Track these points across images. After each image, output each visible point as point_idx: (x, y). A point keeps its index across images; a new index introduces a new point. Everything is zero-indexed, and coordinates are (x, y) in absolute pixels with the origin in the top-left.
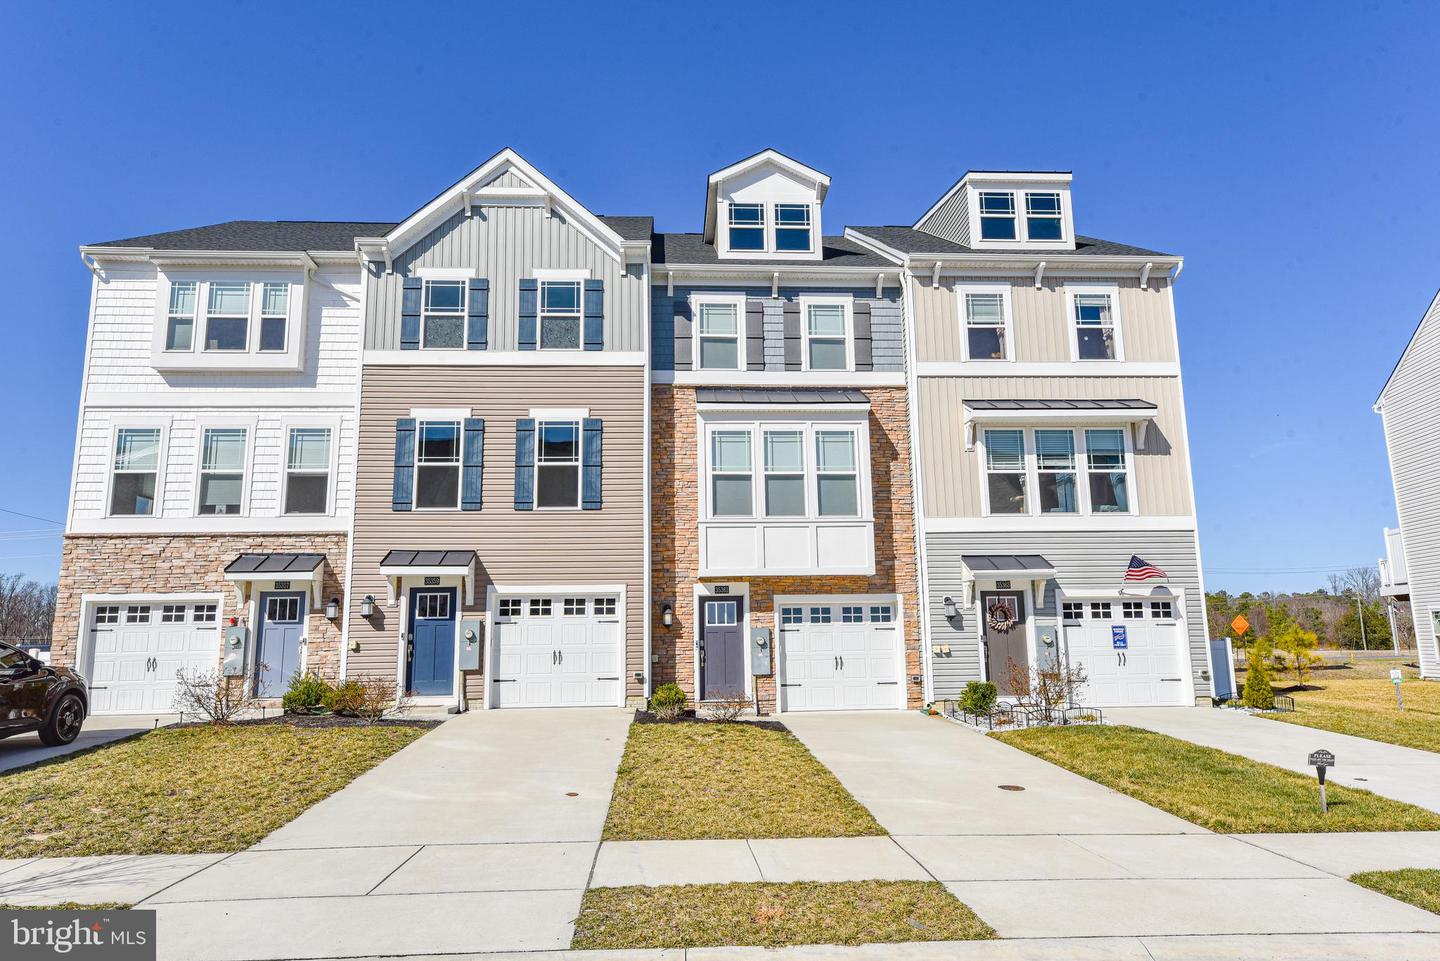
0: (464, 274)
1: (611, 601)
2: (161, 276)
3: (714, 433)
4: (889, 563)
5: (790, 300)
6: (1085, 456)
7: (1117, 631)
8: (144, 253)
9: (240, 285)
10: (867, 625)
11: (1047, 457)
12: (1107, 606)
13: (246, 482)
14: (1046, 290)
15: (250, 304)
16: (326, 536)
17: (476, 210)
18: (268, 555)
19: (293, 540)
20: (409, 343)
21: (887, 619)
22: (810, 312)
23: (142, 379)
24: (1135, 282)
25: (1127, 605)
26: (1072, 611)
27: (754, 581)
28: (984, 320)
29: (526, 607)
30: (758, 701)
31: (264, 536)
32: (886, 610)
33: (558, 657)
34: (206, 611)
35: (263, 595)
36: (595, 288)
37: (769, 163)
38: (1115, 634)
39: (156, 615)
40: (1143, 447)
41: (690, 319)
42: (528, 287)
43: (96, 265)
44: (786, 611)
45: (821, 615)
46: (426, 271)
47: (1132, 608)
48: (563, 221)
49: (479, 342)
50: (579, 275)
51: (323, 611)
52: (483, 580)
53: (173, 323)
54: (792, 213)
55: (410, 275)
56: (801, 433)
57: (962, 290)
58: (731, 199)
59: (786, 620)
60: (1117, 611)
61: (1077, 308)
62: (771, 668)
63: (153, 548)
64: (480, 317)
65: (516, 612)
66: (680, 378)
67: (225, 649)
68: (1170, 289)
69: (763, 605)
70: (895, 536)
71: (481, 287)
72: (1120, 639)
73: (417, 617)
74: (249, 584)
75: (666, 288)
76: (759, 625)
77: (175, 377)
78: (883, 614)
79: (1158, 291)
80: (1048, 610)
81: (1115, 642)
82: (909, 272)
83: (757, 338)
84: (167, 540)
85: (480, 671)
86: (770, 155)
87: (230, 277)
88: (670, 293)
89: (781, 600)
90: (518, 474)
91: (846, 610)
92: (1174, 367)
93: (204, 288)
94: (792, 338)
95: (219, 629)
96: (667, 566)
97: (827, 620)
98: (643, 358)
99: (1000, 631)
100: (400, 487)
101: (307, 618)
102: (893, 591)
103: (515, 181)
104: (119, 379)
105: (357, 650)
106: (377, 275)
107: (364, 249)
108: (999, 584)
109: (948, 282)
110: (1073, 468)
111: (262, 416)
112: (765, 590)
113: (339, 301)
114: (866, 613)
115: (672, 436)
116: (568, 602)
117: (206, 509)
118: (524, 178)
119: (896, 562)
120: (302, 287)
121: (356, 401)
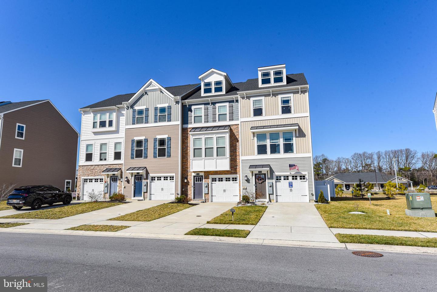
0: (143, 107)
1: (173, 177)
2: (92, 113)
3: (194, 139)
4: (235, 167)
5: (214, 105)
6: (283, 139)
7: (290, 183)
8: (88, 109)
9: (105, 114)
10: (231, 182)
11: (272, 140)
12: (288, 177)
13: (107, 154)
14: (274, 97)
15: (106, 118)
16: (121, 164)
17: (146, 93)
18: (111, 169)
19: (116, 165)
20: (134, 123)
21: (236, 180)
22: (219, 108)
23: (90, 134)
24: (298, 92)
25: (293, 177)
26: (278, 179)
27: (205, 172)
28: (257, 106)
29: (156, 179)
30: (205, 199)
31: (111, 165)
32: (236, 178)
33: (162, 189)
34: (101, 180)
35: (111, 177)
36: (170, 107)
37: (213, 71)
38: (289, 184)
39: (94, 181)
40: (298, 136)
41: (192, 112)
42: (156, 109)
43: (82, 112)
44: (213, 179)
45: (221, 180)
46: (137, 108)
47: (294, 177)
48: (163, 93)
49: (147, 122)
50: (166, 105)
51: (120, 180)
52: (147, 173)
53: (94, 123)
54: (218, 83)
55: (134, 109)
56: (213, 137)
57: (252, 99)
58: (204, 81)
59: (213, 181)
60: (290, 178)
61: (282, 101)
62: (208, 192)
63: (92, 168)
64: (147, 116)
65: (154, 180)
66: (190, 126)
67: (104, 188)
68: (307, 93)
69: (207, 177)
70: (237, 161)
71: (147, 110)
72: (291, 185)
73: (136, 181)
74: (108, 174)
75: (186, 105)
76: (206, 182)
77: (95, 133)
78: (235, 179)
79: (304, 94)
80: (271, 178)
81: (289, 186)
82: (239, 96)
83: (207, 115)
84: (94, 166)
85: (147, 192)
86: (213, 70)
87: (103, 112)
88: (188, 107)
89: (211, 177)
90: (154, 150)
91: (227, 178)
92: (308, 114)
93: (99, 115)
94: (214, 114)
95: (103, 184)
96: (186, 169)
97: (222, 181)
98: (179, 122)
99: (260, 183)
100: (132, 154)
101: (118, 181)
102: (236, 174)
103: (153, 86)
104: (86, 135)
105: (125, 188)
106: (128, 109)
107: (125, 104)
108: (259, 172)
109: (248, 98)
110: (279, 142)
111: (110, 140)
112: (207, 174)
113: (123, 115)
114: (231, 179)
115: (188, 140)
116: (165, 177)
117: (101, 160)
118: (155, 85)
119: (237, 167)
120: (115, 113)
121: (124, 136)
